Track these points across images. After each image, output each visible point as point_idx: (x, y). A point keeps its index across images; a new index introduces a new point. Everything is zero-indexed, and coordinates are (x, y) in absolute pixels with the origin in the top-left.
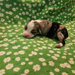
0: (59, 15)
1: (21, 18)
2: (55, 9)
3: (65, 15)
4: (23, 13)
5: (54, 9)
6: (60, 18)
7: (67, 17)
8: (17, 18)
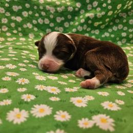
0: (110, 30)
1: (36, 29)
2: (98, 16)
3: (122, 31)
4: (40, 21)
5: (96, 15)
6: (113, 36)
7: (128, 36)
8: (27, 28)
